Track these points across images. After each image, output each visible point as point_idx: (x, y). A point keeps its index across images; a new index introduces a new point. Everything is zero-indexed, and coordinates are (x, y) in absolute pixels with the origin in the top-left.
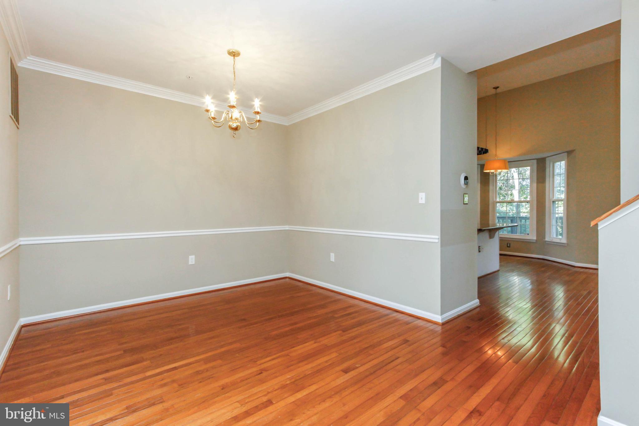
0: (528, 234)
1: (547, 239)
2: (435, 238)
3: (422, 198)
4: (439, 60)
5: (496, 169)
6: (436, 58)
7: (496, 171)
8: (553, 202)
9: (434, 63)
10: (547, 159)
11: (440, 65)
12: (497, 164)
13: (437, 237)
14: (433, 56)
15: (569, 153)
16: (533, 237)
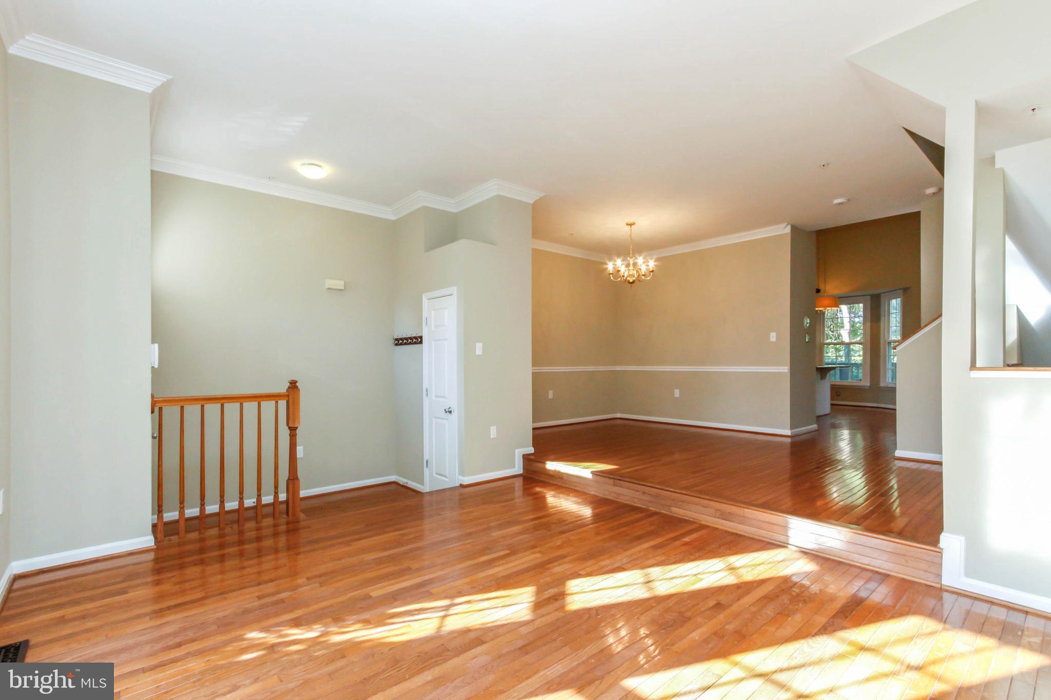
0: (861, 380)
1: (882, 384)
2: (785, 369)
3: (773, 337)
4: (790, 226)
5: (825, 307)
6: (787, 225)
7: (825, 309)
8: (889, 343)
9: (784, 229)
10: (882, 295)
11: (790, 231)
12: (826, 302)
13: (787, 368)
14: (784, 225)
15: (905, 290)
16: (867, 383)
